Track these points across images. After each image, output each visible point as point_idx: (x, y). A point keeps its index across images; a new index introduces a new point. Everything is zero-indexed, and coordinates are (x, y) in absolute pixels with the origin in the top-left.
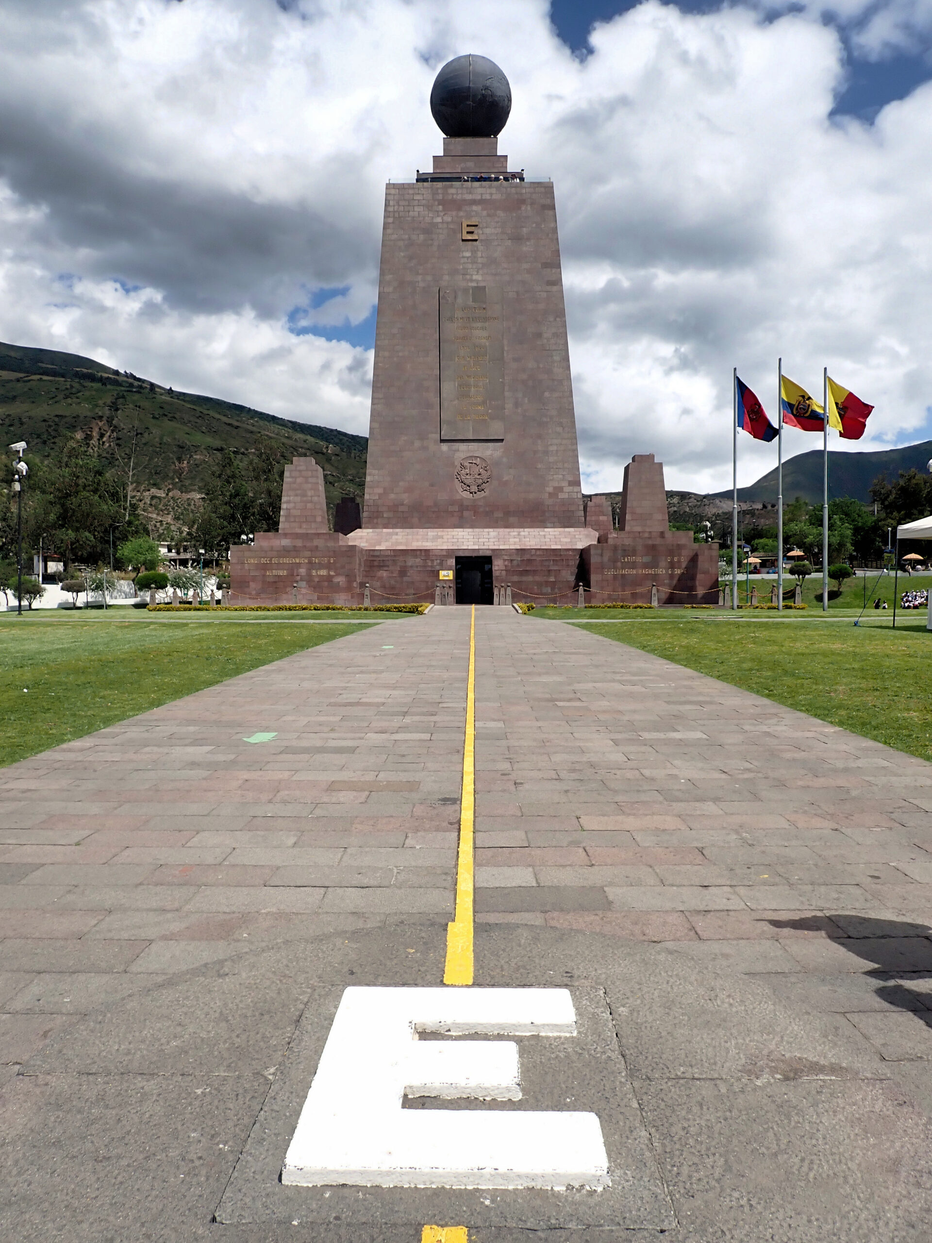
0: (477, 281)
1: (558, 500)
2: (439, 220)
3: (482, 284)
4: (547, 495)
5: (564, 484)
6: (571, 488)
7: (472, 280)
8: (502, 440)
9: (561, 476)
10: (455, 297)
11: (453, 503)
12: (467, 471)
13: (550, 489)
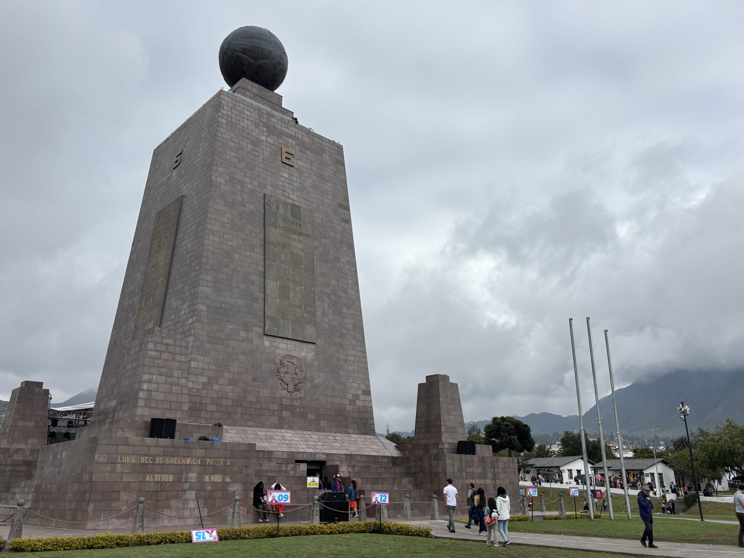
1: (356, 407)
2: (264, 138)
3: (297, 204)
4: (347, 402)
5: (360, 392)
6: (365, 396)
7: (289, 198)
8: (314, 343)
9: (357, 385)
10: (278, 208)
11: (273, 401)
12: (286, 370)
13: (350, 396)
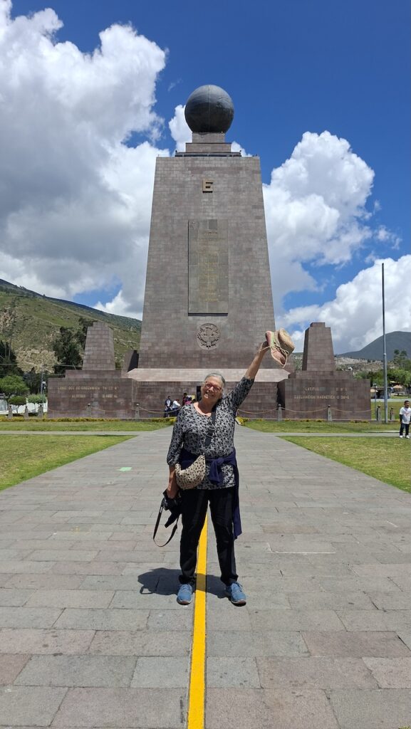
0: (212, 217)
2: (189, 179)
3: (214, 218)
7: (208, 216)
8: (226, 314)
10: (198, 226)
11: (196, 352)
12: (205, 333)
